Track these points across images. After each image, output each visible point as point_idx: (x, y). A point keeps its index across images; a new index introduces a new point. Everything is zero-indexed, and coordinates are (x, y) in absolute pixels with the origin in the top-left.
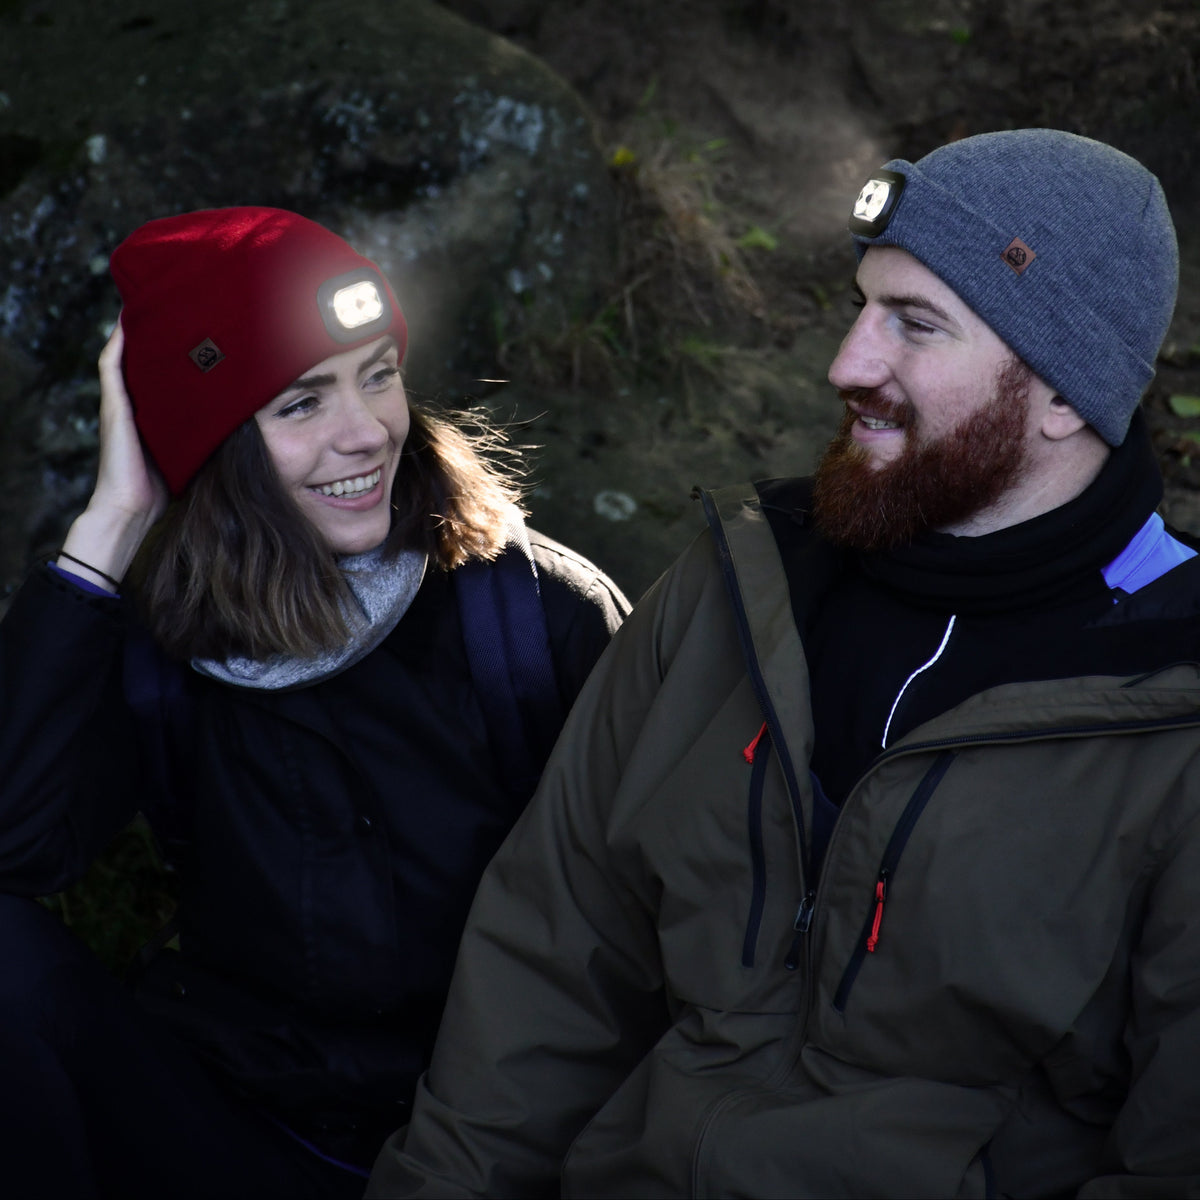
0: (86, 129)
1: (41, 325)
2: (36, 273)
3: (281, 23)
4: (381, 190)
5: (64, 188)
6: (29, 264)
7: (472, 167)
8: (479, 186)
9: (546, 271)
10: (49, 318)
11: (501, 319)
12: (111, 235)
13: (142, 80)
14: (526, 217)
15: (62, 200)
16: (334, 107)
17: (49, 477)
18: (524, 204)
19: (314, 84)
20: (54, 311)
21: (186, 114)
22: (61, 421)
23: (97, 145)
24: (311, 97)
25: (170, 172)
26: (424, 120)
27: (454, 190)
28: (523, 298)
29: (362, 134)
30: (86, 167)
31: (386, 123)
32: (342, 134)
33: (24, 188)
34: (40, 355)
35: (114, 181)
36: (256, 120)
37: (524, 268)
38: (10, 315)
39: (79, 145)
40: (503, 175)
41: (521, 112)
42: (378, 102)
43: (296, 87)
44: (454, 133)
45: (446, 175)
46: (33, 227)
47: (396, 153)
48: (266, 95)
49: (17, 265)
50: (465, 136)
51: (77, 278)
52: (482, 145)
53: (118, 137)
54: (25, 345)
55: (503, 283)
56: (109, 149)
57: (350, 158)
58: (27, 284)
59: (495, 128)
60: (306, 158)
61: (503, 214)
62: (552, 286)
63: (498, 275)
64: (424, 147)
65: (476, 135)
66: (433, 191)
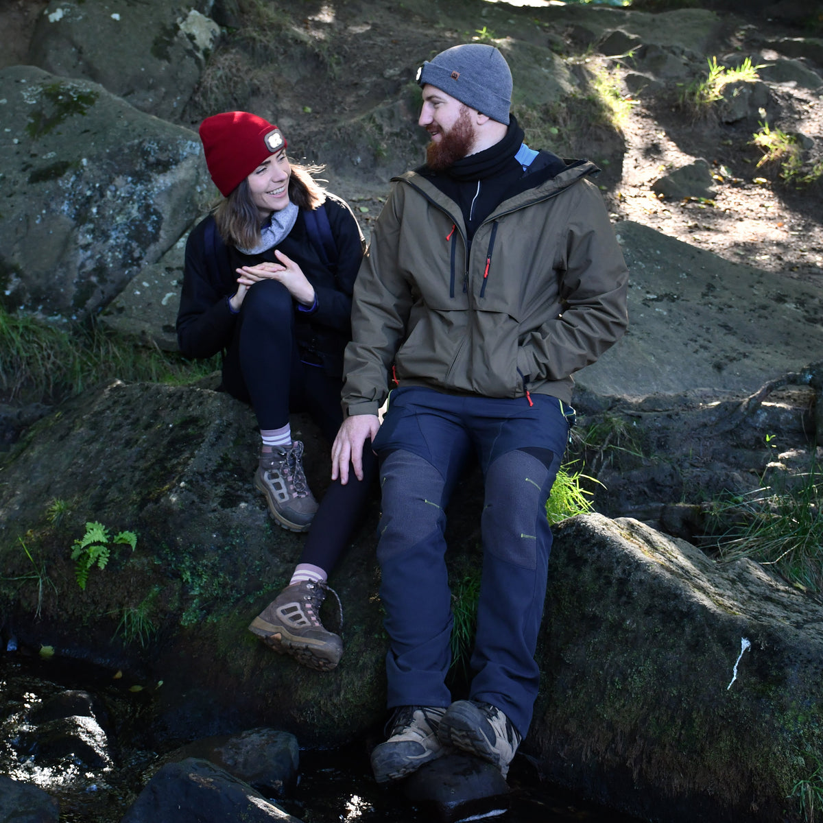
0: (80, 157)
1: (74, 211)
2: (72, 197)
3: (127, 126)
4: (160, 167)
5: (78, 173)
6: (70, 194)
7: (183, 160)
8: (185, 165)
9: (205, 186)
10: (76, 209)
11: (196, 199)
12: (91, 185)
13: (93, 144)
14: (198, 173)
15: (78, 176)
16: (146, 145)
17: (81, 251)
18: (197, 169)
19: (141, 140)
20: (77, 207)
21: (108, 151)
22: (83, 236)
23: (84, 161)
24: (141, 143)
25: (105, 167)
26: (170, 148)
27: (179, 166)
28: (201, 193)
29: (155, 153)
30: (82, 167)
31: (161, 149)
32: (149, 152)
33: (67, 173)
34: (74, 219)
35: (90, 170)
36: (126, 151)
37: (200, 185)
38: (66, 209)
39: (79, 162)
40: (191, 162)
41: (194, 145)
42: (158, 143)
43: (136, 141)
44: (178, 151)
45: (177, 162)
46: (70, 184)
47: (163, 157)
48: (129, 144)
49: (67, 195)
50: (181, 152)
51: (83, 197)
52: (185, 154)
53: (90, 158)
54: (70, 216)
55: (195, 189)
56: (88, 162)
57: (152, 159)
58: (70, 200)
59: (188, 149)
60: (140, 160)
61: (192, 172)
62: (207, 190)
63: (193, 187)
64: (170, 155)
65: (183, 151)
66: (174, 167)
